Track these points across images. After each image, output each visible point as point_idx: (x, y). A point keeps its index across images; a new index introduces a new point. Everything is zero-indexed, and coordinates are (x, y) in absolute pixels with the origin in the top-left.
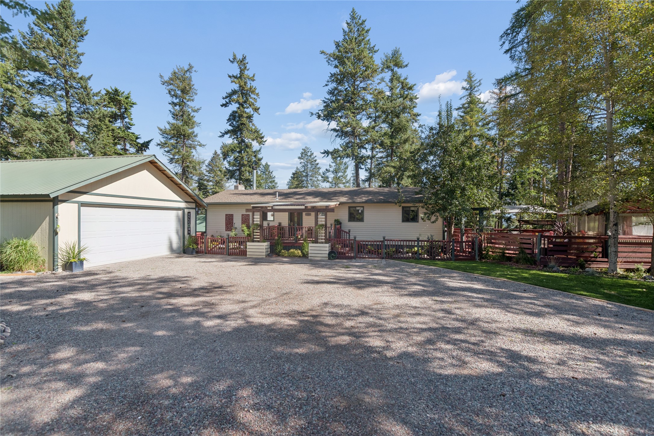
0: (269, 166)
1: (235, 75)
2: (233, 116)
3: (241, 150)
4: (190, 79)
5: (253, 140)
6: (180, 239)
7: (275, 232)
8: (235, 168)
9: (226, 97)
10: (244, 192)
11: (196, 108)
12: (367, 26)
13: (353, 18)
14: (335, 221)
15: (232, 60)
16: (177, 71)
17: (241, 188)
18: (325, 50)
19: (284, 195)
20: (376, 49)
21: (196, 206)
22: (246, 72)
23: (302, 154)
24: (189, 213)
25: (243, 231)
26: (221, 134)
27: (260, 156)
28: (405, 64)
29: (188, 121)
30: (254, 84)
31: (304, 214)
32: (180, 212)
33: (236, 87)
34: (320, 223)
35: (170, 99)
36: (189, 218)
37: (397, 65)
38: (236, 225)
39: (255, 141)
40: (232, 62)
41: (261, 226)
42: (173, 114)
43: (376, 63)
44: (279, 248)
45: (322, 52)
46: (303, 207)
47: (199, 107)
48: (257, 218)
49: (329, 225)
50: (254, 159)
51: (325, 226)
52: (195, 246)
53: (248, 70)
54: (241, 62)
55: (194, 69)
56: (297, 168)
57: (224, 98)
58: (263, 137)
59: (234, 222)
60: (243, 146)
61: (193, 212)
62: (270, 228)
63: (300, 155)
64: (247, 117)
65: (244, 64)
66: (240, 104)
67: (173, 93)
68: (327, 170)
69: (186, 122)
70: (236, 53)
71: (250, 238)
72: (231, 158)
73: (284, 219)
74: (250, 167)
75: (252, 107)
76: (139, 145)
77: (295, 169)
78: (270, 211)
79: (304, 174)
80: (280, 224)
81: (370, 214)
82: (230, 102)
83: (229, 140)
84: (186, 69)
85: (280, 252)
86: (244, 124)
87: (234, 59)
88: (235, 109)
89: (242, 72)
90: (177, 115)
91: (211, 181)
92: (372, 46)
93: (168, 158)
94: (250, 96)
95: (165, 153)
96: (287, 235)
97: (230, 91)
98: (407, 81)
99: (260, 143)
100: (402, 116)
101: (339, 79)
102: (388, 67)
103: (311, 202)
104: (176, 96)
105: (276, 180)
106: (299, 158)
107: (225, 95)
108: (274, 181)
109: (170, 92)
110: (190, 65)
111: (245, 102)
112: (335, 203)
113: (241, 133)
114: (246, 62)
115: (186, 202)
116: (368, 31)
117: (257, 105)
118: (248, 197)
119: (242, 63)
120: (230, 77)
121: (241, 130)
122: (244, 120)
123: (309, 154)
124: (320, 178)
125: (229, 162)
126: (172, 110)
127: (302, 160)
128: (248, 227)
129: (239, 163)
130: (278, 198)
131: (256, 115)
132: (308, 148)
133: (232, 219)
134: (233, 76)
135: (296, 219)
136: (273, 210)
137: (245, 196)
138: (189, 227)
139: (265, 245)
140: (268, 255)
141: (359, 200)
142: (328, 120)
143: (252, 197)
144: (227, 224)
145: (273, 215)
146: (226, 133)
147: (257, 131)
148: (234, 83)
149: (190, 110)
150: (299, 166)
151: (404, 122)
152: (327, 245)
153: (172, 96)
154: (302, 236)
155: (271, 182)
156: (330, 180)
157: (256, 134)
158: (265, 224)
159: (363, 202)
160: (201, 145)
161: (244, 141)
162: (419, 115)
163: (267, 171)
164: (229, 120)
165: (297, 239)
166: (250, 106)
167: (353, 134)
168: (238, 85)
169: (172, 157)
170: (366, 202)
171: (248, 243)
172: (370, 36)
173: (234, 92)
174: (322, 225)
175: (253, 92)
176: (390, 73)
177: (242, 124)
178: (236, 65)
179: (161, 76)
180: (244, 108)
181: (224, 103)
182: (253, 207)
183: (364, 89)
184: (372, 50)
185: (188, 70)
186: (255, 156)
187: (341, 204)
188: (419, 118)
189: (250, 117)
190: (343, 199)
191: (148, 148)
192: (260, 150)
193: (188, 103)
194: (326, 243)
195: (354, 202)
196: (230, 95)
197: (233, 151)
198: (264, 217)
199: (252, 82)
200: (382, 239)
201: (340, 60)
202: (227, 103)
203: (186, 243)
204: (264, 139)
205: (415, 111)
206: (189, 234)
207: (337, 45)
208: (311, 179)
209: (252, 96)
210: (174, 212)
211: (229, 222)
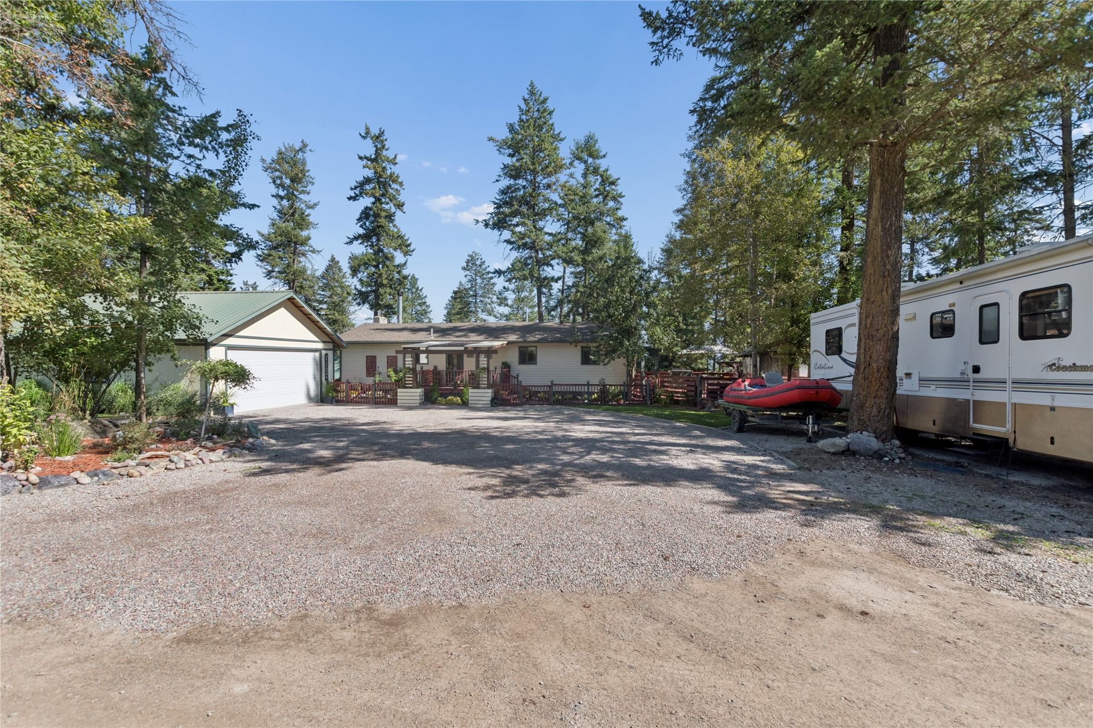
0: (417, 280)
1: (368, 155)
2: (365, 214)
3: (379, 264)
4: (304, 163)
5: (395, 249)
6: (317, 385)
7: (430, 377)
8: (369, 289)
9: (356, 188)
10: (388, 327)
11: (312, 203)
12: (550, 105)
13: (532, 93)
14: (503, 363)
15: (363, 134)
16: (283, 150)
17: (383, 321)
18: (494, 136)
19: (442, 332)
20: (562, 136)
21: (334, 346)
22: (384, 153)
23: (468, 262)
24: (326, 355)
25: (389, 376)
26: (348, 240)
27: (405, 272)
28: (601, 154)
29: (302, 222)
30: (396, 170)
31: (465, 355)
32: (317, 354)
33: (370, 173)
34: (481, 366)
35: (274, 191)
36: (326, 361)
37: (593, 155)
38: (380, 370)
39: (399, 251)
40: (364, 138)
41: (414, 370)
42: (280, 212)
43: (561, 155)
44: (436, 395)
45: (490, 139)
46: (462, 348)
47: (315, 202)
48: (409, 360)
49: (492, 368)
50: (397, 276)
51: (488, 369)
52: (335, 394)
53: (387, 150)
54: (377, 138)
55: (308, 148)
56: (460, 283)
57: (352, 189)
58: (409, 245)
59: (378, 365)
60: (380, 258)
61: (330, 353)
62: (424, 373)
63: (465, 265)
64: (386, 217)
65: (382, 141)
66: (375, 197)
67: (278, 182)
68: (504, 288)
69: (298, 224)
70: (369, 125)
71: (400, 383)
72: (363, 275)
73: (441, 362)
74: (391, 287)
75: (394, 202)
76: (229, 255)
77: (457, 285)
78: (423, 352)
79: (471, 293)
80: (436, 367)
81: (544, 355)
82: (361, 193)
83: (359, 249)
84: (297, 148)
85: (436, 399)
86: (383, 227)
87: (367, 133)
88: (370, 205)
89: (378, 151)
90: (285, 214)
91: (326, 303)
92: (556, 132)
93: (264, 271)
94: (390, 186)
95: (259, 263)
96: (444, 381)
97: (361, 179)
98: (609, 173)
99: (406, 254)
100: (598, 224)
101: (514, 173)
102: (579, 159)
103: (474, 342)
104: (282, 185)
105: (428, 301)
106: (464, 269)
107: (353, 184)
108: (425, 303)
109: (274, 182)
110: (303, 142)
111: (383, 195)
112: (501, 343)
113: (378, 240)
114: (385, 138)
115: (323, 342)
116: (551, 113)
117: (401, 198)
118: (395, 333)
119: (379, 139)
120: (361, 158)
121: (378, 235)
122: (382, 221)
123: (478, 263)
124: (495, 299)
125: (361, 280)
126: (278, 207)
127: (468, 272)
128: (396, 372)
129: (376, 282)
130: (432, 336)
131: (399, 213)
132: (476, 254)
133: (375, 362)
134: (366, 158)
135: (455, 361)
136: (428, 352)
137: (390, 333)
138: (326, 372)
139: (419, 391)
140: (421, 404)
141: (531, 339)
142: (499, 229)
143: (400, 334)
144: (368, 368)
145: (427, 358)
146: (356, 238)
147: (400, 237)
148: (367, 169)
149: (303, 206)
150: (464, 280)
151: (600, 233)
152: (490, 391)
153: (278, 186)
154: (461, 382)
155: (420, 304)
156: (510, 302)
157: (400, 241)
158: (418, 368)
159: (535, 342)
160: (313, 251)
161: (382, 251)
162: (625, 219)
163: (414, 287)
164: (359, 220)
165: (456, 385)
166: (391, 200)
167: (532, 247)
168: (373, 171)
169: (270, 269)
170: (539, 341)
171: (399, 390)
172: (555, 119)
173: (367, 181)
174: (484, 368)
175: (394, 181)
176: (583, 166)
177: (379, 227)
178: (369, 141)
179: (263, 160)
180: (381, 203)
181: (353, 195)
182: (405, 348)
183: (549, 186)
184: (557, 138)
185: (300, 149)
186: (399, 272)
187: (509, 343)
188: (625, 223)
189: (390, 217)
190: (513, 338)
191: (241, 259)
192: (405, 264)
193: (301, 196)
194: (488, 388)
195: (525, 342)
196: (361, 185)
197: (366, 265)
198: (417, 360)
199: (392, 166)
200: (550, 384)
201: (515, 147)
202: (357, 196)
203: (324, 390)
204: (411, 248)
205: (620, 213)
206: (327, 379)
207: (511, 128)
208: (481, 301)
209: (394, 186)
210: (311, 354)
211: (371, 366)
